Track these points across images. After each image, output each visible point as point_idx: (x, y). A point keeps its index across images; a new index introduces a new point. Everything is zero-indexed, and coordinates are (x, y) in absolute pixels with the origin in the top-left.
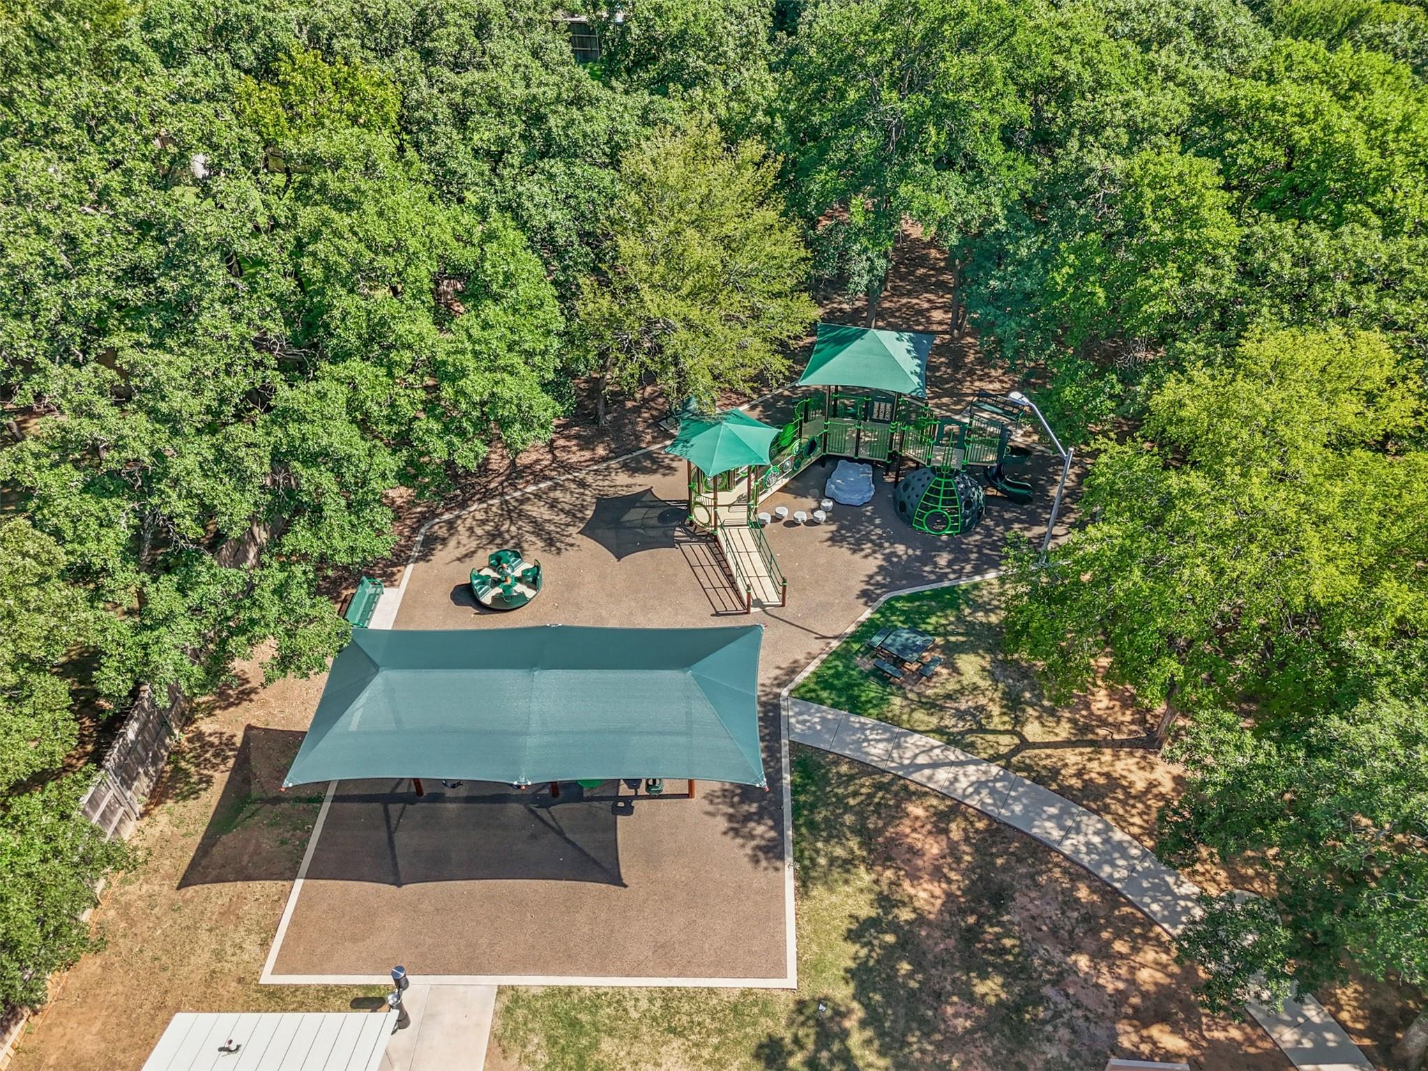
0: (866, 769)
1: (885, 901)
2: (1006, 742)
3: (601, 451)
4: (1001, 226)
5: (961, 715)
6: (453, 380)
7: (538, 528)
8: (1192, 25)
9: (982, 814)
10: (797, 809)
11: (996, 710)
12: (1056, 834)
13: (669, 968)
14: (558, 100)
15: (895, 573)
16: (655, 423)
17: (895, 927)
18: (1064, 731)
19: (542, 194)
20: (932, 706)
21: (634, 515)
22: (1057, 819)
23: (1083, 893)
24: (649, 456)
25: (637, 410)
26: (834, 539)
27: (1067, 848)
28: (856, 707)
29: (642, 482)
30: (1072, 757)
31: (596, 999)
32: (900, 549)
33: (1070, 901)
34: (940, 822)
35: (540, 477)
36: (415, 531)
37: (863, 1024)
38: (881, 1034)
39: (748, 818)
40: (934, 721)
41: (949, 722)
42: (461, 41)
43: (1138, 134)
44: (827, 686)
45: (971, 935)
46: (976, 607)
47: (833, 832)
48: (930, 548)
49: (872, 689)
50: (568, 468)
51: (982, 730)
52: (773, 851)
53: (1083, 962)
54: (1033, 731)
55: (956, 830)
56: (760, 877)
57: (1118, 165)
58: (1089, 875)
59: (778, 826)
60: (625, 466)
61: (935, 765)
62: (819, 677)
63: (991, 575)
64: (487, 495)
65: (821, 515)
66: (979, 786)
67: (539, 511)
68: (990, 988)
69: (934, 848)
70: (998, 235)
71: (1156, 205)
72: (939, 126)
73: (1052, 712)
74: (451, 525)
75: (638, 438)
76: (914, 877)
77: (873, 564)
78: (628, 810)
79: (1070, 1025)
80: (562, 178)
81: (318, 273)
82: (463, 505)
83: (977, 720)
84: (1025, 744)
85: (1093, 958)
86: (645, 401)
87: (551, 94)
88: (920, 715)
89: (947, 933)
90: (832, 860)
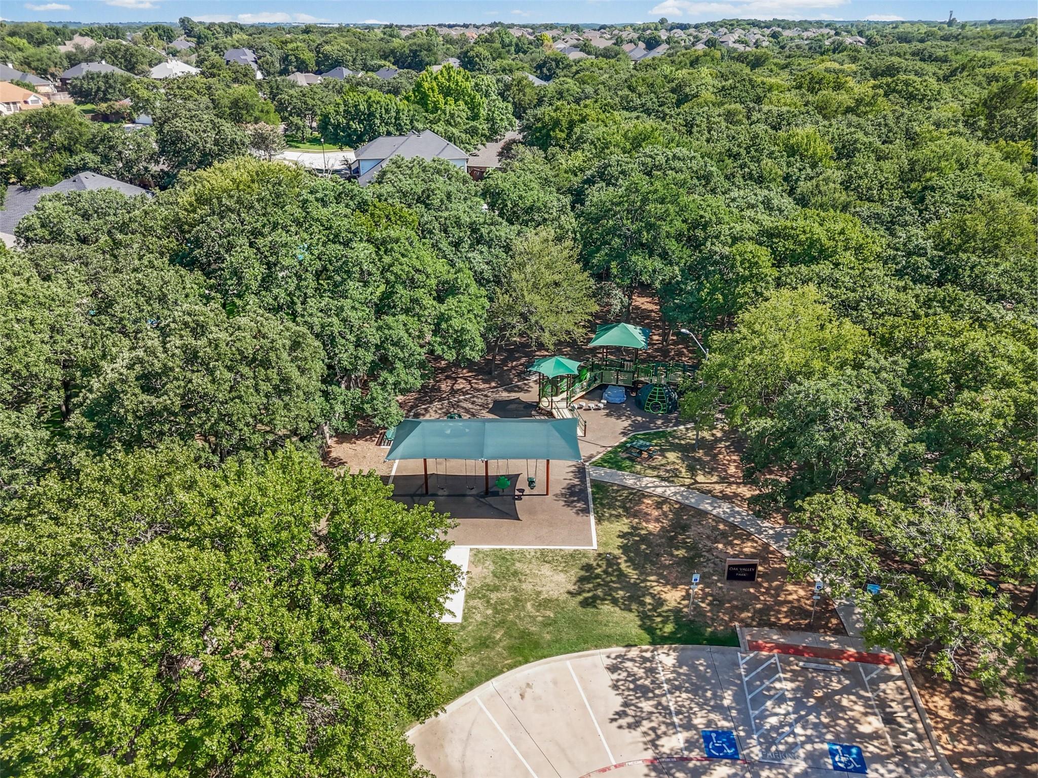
0: (625, 488)
1: (635, 528)
2: (688, 481)
3: (493, 384)
4: (679, 278)
5: (667, 471)
6: (446, 321)
7: (467, 411)
8: (763, 203)
9: (677, 502)
10: (594, 500)
11: (683, 470)
12: (710, 508)
13: (543, 543)
14: (485, 223)
15: (636, 426)
16: (519, 375)
17: (639, 535)
18: (715, 479)
19: (479, 258)
20: (654, 468)
21: (513, 406)
22: (711, 504)
23: (721, 527)
24: (517, 386)
25: (510, 370)
26: (607, 415)
27: (714, 512)
28: (620, 468)
29: (514, 395)
30: (718, 487)
31: (512, 553)
32: (639, 419)
33: (715, 528)
34: (659, 505)
35: (465, 393)
36: (409, 411)
37: (626, 561)
38: (634, 564)
39: (573, 501)
40: (655, 473)
41: (662, 473)
42: (442, 201)
43: (735, 239)
44: (606, 461)
45: (672, 539)
46: (674, 437)
47: (611, 506)
48: (653, 419)
49: (628, 463)
50: (479, 390)
51: (677, 476)
52: (586, 511)
53: (720, 546)
54: (701, 478)
55: (665, 508)
56: (581, 518)
57: (726, 250)
58: (724, 521)
59: (587, 503)
60: (506, 390)
61: (656, 487)
62: (602, 459)
63: (682, 427)
64: (441, 399)
65: (602, 406)
66: (675, 494)
67: (465, 405)
68: (681, 553)
69: (656, 513)
70: (678, 283)
71: (742, 263)
72: (648, 233)
73: (709, 473)
74: (426, 410)
75: (511, 380)
76: (647, 521)
77: (627, 423)
78: (520, 498)
79: (714, 563)
80: (486, 254)
81: (393, 278)
82: (431, 403)
83: (676, 474)
84: (696, 482)
85: (725, 545)
86: (513, 367)
87: (482, 220)
88: (649, 471)
89: (661, 538)
90: (611, 515)
